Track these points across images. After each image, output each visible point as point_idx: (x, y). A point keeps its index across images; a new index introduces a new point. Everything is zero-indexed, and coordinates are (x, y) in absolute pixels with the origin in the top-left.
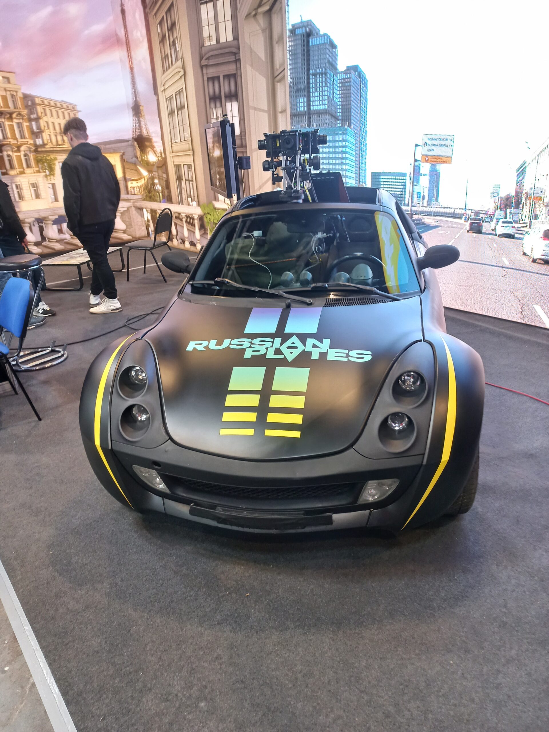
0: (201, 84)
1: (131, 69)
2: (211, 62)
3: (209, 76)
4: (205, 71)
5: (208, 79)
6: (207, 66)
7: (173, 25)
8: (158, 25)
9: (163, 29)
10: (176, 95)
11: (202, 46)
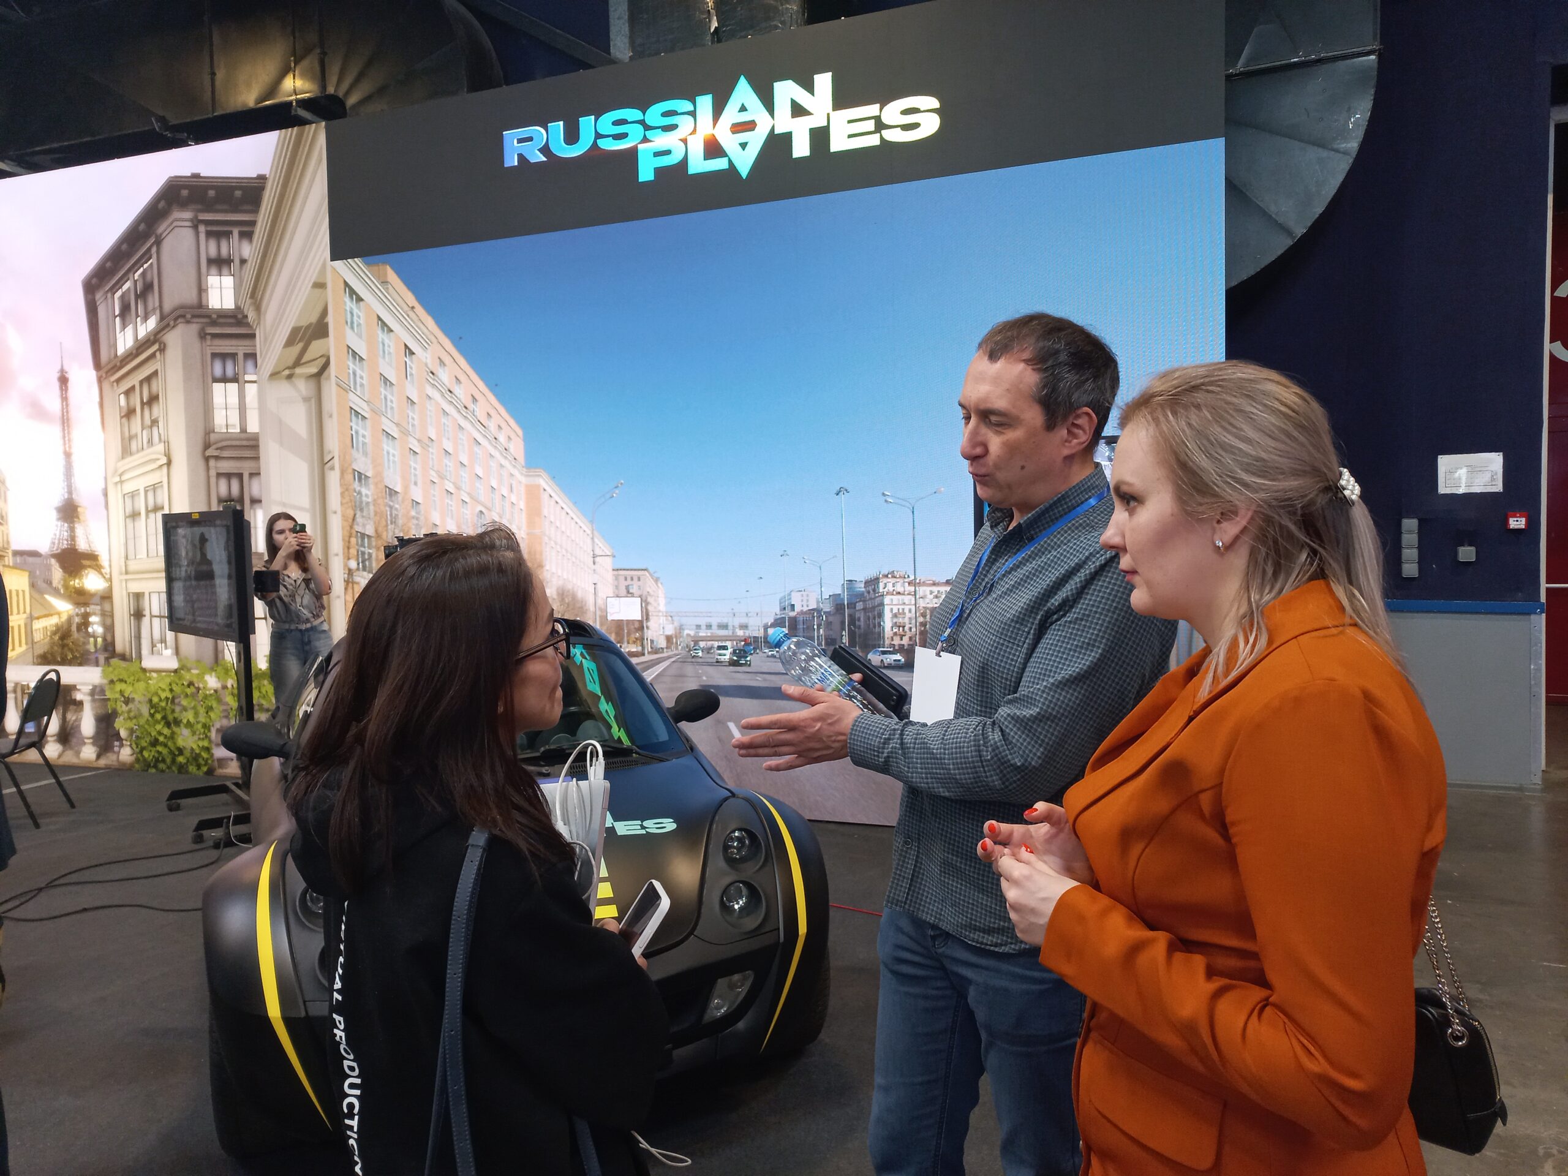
0: (203, 479)
2: (227, 454)
3: (221, 471)
4: (212, 464)
5: (219, 475)
6: (216, 458)
7: (154, 399)
8: (122, 395)
9: (132, 402)
10: (146, 492)
11: (209, 431)
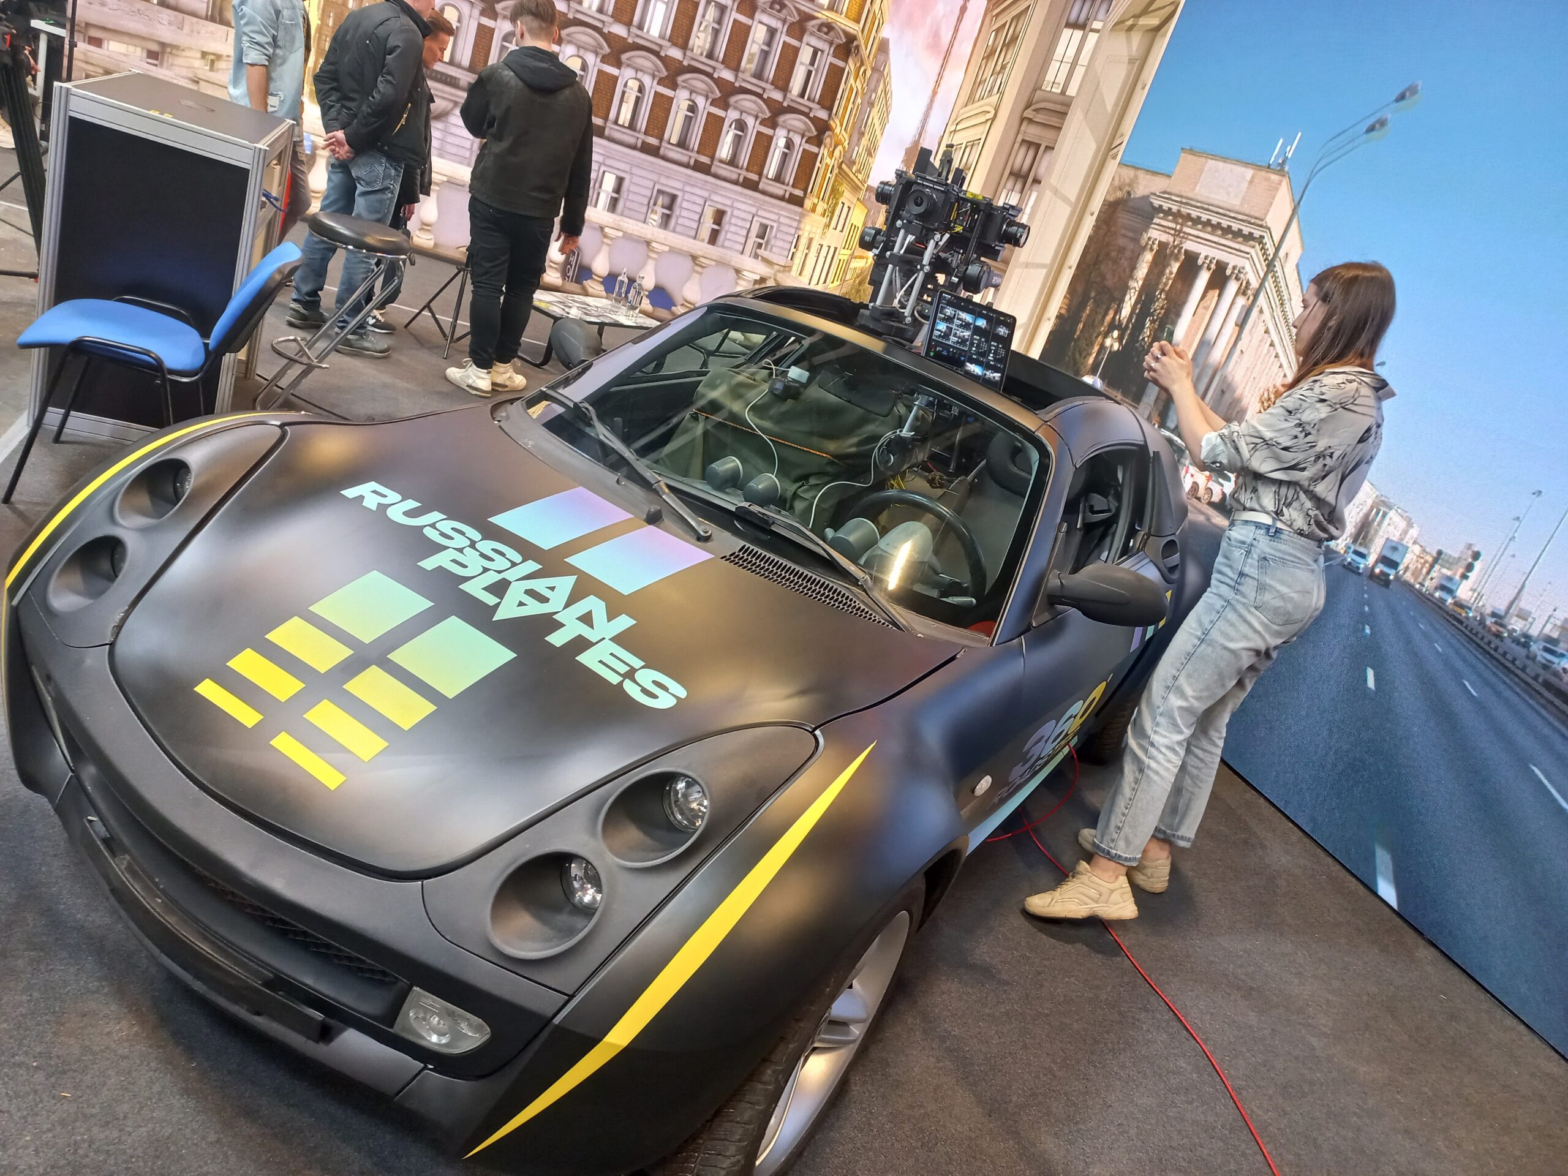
0: (1010, 143)
1: (935, 93)
2: (1039, 118)
3: (1027, 139)
4: (1023, 127)
5: (1023, 141)
6: (1030, 121)
7: (1014, 39)
8: (994, 33)
9: (997, 42)
10: (966, 147)
11: (1037, 87)
